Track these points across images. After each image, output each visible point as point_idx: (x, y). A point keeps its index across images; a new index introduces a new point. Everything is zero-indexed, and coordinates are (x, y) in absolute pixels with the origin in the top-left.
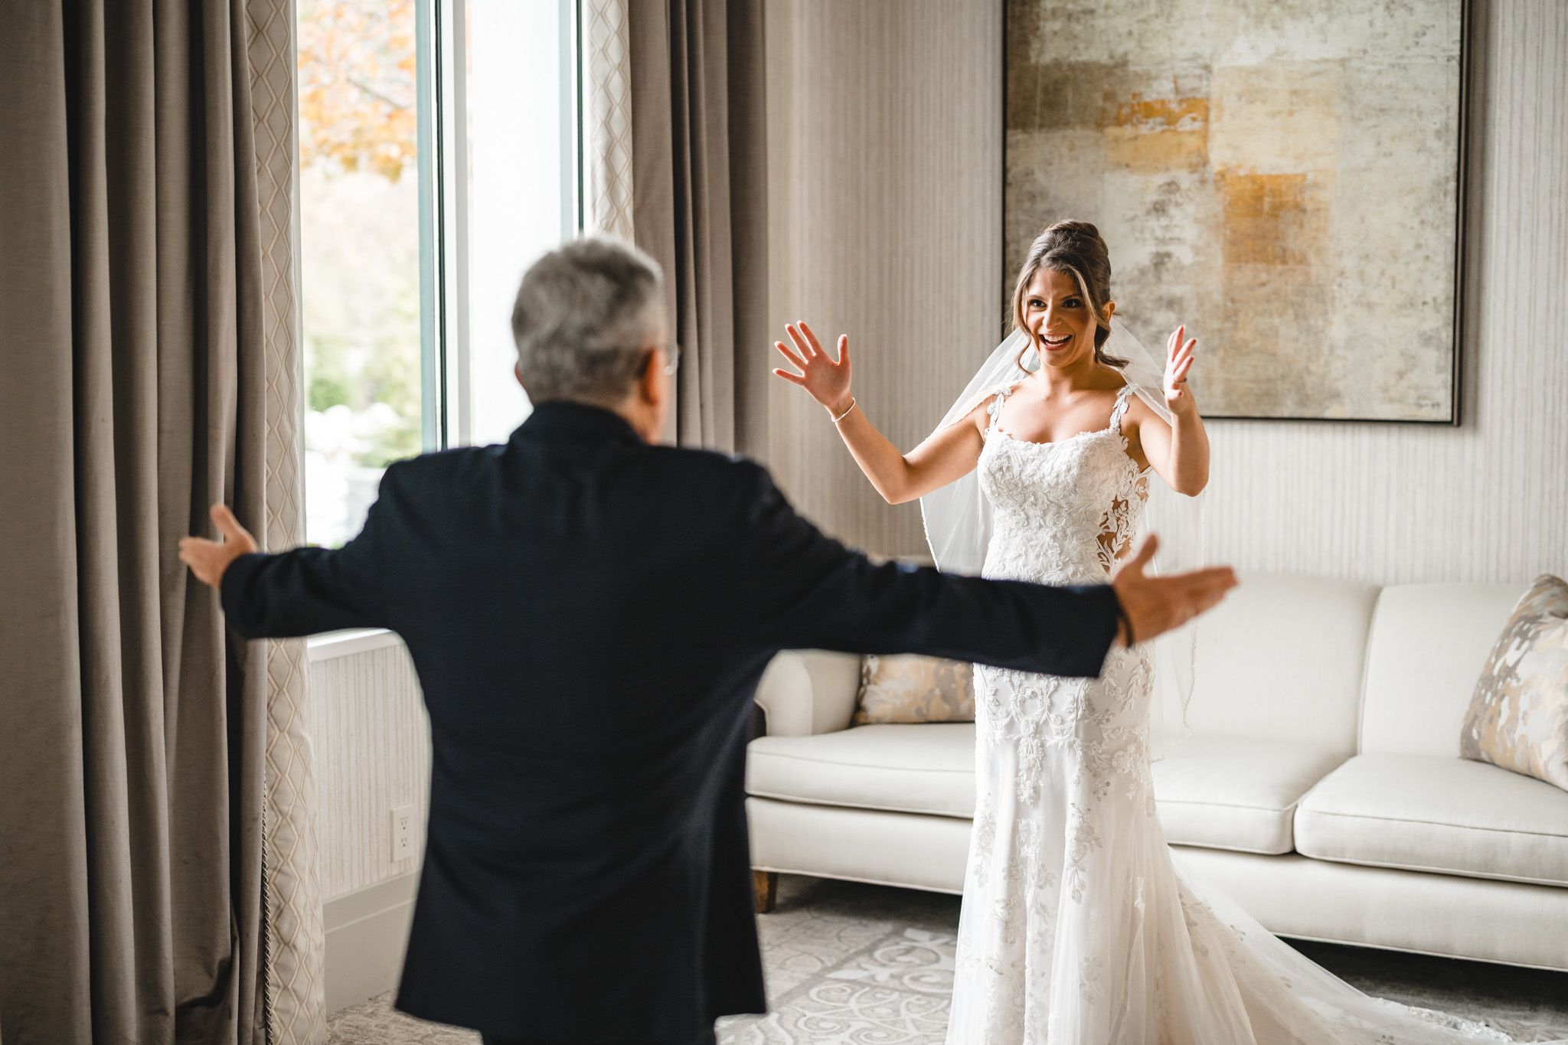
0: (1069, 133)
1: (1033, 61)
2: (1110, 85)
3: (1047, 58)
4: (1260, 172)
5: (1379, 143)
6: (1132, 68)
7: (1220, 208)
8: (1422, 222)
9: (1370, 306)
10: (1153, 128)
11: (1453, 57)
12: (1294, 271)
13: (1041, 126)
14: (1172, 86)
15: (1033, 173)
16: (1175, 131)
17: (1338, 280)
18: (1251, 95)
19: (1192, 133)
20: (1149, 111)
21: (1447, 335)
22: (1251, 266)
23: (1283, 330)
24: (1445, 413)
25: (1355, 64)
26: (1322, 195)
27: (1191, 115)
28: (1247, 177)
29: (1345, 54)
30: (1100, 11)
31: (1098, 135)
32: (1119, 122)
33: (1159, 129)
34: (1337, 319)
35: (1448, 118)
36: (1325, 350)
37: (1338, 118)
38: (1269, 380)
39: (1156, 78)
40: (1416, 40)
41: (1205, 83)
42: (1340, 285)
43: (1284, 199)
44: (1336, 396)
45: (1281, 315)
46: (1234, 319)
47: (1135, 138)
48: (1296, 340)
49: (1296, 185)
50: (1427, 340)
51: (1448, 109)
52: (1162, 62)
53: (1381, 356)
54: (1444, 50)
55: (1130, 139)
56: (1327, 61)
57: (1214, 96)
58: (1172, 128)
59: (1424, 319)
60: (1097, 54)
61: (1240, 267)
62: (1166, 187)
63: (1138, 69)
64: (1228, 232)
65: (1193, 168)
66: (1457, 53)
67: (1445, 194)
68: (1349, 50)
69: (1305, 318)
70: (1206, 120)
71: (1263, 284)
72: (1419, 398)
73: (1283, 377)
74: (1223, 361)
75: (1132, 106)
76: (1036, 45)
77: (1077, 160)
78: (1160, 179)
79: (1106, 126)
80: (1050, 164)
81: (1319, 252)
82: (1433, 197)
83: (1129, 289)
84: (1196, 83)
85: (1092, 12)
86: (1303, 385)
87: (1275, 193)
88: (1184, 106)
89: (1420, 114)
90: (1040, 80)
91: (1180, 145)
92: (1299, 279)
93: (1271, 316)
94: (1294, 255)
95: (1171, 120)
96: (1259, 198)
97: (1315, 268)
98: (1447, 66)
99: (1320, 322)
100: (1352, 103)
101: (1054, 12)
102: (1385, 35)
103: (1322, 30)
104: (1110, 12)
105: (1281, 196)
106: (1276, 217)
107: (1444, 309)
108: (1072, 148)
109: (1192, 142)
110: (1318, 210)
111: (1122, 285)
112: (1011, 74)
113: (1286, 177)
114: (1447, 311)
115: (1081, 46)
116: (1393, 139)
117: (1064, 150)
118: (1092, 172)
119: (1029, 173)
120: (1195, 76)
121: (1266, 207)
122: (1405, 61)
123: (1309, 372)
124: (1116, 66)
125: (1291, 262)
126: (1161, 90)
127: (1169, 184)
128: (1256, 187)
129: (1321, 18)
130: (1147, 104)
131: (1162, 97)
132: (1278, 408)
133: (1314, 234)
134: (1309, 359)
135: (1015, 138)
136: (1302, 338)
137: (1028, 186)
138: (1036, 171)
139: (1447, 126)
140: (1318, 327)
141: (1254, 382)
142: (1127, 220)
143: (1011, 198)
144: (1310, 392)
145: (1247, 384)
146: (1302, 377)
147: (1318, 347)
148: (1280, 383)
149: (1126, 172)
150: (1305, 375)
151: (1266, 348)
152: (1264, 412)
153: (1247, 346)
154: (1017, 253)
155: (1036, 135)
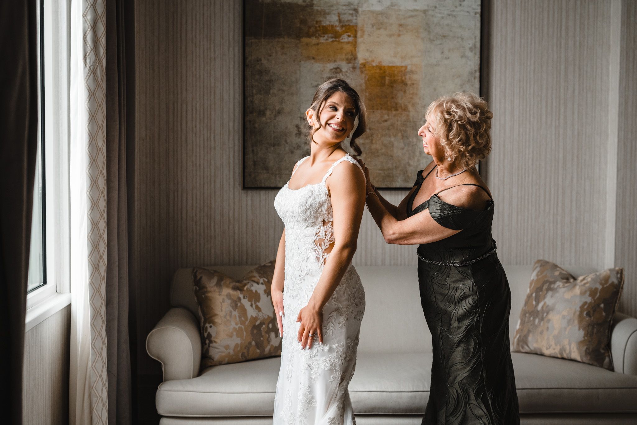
0: (281, 39)
2: (304, 16)
4: (383, 64)
5: (443, 52)
6: (316, 8)
7: (363, 82)
10: (327, 40)
11: (478, 13)
12: (401, 114)
13: (265, 36)
14: (337, 18)
15: (261, 60)
16: (339, 41)
18: (379, 25)
19: (348, 43)
20: (325, 30)
22: (379, 111)
23: (396, 144)
25: (431, 13)
26: (415, 77)
27: (347, 34)
28: (377, 66)
29: (426, 8)
31: (298, 41)
32: (309, 36)
33: (330, 40)
35: (476, 42)
36: (418, 154)
37: (423, 39)
38: (389, 169)
39: (329, 14)
40: (460, 3)
41: (355, 18)
43: (396, 78)
45: (395, 136)
46: (370, 138)
47: (318, 44)
48: (403, 149)
49: (402, 71)
51: (475, 37)
52: (332, 6)
54: (473, 9)
55: (315, 44)
56: (417, 10)
57: (360, 25)
58: (337, 40)
61: (373, 112)
62: (334, 70)
63: (319, 8)
64: (367, 94)
65: (349, 61)
66: (479, 11)
67: (475, 78)
68: (428, 6)
69: (407, 138)
70: (355, 37)
71: (386, 121)
73: (396, 168)
75: (316, 27)
77: (286, 54)
78: (331, 66)
79: (302, 37)
80: (270, 56)
81: (414, 105)
82: (469, 80)
84: (350, 18)
86: (407, 171)
87: (390, 75)
88: (344, 29)
89: (462, 39)
90: (264, 11)
91: (342, 48)
92: (404, 118)
93: (390, 136)
94: (402, 107)
95: (337, 36)
96: (383, 77)
97: (412, 113)
98: (475, 17)
99: (415, 140)
100: (429, 32)
105: (394, 77)
106: (392, 87)
108: (283, 48)
109: (348, 48)
110: (413, 84)
112: (248, 7)
113: (397, 67)
116: (449, 50)
117: (279, 49)
118: (294, 61)
119: (258, 60)
120: (349, 14)
121: (387, 82)
122: (455, 13)
123: (409, 165)
124: (307, 6)
125: (400, 110)
126: (332, 20)
127: (336, 69)
128: (381, 72)
130: (323, 27)
131: (332, 23)
132: (394, 183)
133: (411, 96)
134: (409, 158)
135: (250, 41)
136: (406, 148)
137: (258, 67)
138: (263, 59)
139: (475, 46)
140: (413, 142)
141: (381, 170)
142: (313, 87)
143: (248, 73)
144: (410, 175)
145: (378, 171)
146: (406, 168)
147: (414, 153)
148: (395, 170)
149: (313, 61)
150: (407, 166)
151: (387, 153)
152: (386, 185)
153: (378, 152)
154: (252, 102)
155: (263, 40)
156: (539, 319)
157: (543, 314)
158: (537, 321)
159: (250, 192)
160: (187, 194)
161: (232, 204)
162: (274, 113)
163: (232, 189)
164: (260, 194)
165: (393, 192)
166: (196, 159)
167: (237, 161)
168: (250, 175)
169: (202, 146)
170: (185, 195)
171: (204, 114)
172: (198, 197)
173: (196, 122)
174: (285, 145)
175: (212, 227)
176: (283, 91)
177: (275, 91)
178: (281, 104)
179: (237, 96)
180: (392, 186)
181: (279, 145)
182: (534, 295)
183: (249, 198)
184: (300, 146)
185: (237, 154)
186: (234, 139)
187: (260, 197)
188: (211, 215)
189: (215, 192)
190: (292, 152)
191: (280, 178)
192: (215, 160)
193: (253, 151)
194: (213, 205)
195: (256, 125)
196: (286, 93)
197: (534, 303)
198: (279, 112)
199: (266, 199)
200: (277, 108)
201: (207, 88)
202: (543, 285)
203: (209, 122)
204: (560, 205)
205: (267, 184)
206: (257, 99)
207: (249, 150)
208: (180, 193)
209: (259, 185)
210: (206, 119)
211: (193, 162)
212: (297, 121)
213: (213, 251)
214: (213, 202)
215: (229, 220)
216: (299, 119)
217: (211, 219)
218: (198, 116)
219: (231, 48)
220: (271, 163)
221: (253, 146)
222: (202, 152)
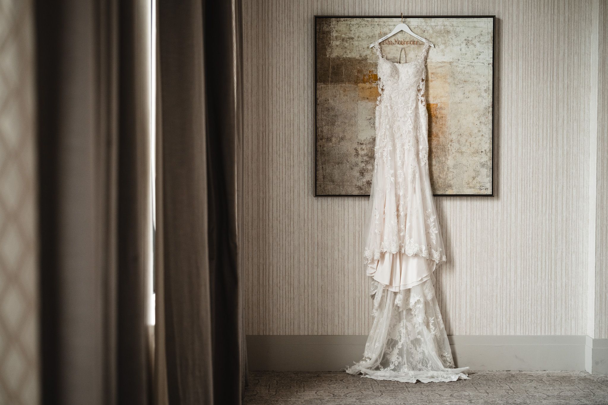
0: (343, 85)
1: (328, 56)
2: (360, 67)
3: (334, 55)
5: (464, 93)
6: (368, 61)
8: (481, 122)
9: (462, 153)
10: (377, 85)
11: (491, 64)
12: (434, 139)
13: (331, 82)
17: (450, 143)
20: (376, 78)
21: (490, 163)
24: (489, 191)
25: (455, 64)
26: (443, 112)
29: (451, 60)
30: (356, 38)
31: (356, 86)
32: (364, 82)
34: (450, 158)
35: (489, 85)
36: (446, 169)
37: (449, 84)
40: (477, 56)
42: (451, 145)
44: (450, 186)
47: (371, 88)
49: (433, 108)
50: (483, 165)
51: (489, 82)
53: (466, 171)
54: (487, 61)
55: (368, 88)
56: (445, 62)
59: (482, 157)
60: (355, 55)
63: (371, 61)
66: (492, 62)
67: (488, 112)
68: (453, 59)
72: (481, 186)
75: (369, 75)
76: (329, 50)
77: (347, 96)
79: (359, 83)
80: (335, 97)
81: (443, 133)
82: (484, 114)
83: (369, 146)
85: (352, 38)
89: (479, 83)
90: (331, 63)
92: (436, 143)
94: (434, 134)
97: (442, 139)
98: (488, 67)
99: (444, 159)
100: (454, 78)
101: (336, 37)
102: (466, 54)
103: (443, 51)
104: (360, 39)
107: (489, 154)
108: (345, 91)
110: (443, 117)
111: (366, 145)
112: (318, 61)
113: (430, 104)
114: (490, 155)
115: (348, 52)
116: (469, 92)
117: (342, 92)
118: (353, 100)
119: (327, 100)
122: (473, 64)
123: (440, 178)
124: (362, 60)
125: (432, 136)
129: (442, 47)
130: (375, 75)
133: (441, 126)
134: (440, 173)
135: (320, 86)
137: (326, 105)
138: (329, 99)
139: (489, 88)
140: (442, 161)
142: (367, 120)
143: (319, 110)
144: (440, 185)
149: (367, 101)
154: (322, 131)
155: (330, 85)
159: (320, 198)
161: (306, 208)
162: (338, 140)
163: (306, 196)
164: (327, 200)
166: (279, 174)
167: (310, 176)
168: (320, 186)
169: (284, 164)
171: (285, 140)
172: (281, 203)
173: (279, 147)
174: (346, 164)
175: (292, 225)
176: (345, 123)
177: (339, 123)
178: (344, 132)
179: (310, 127)
181: (342, 163)
183: (319, 203)
184: (358, 164)
185: (310, 170)
186: (308, 159)
187: (328, 202)
188: (290, 216)
189: (294, 199)
190: (352, 169)
191: (343, 188)
193: (323, 167)
195: (325, 149)
196: (347, 124)
198: (342, 139)
199: (332, 203)
200: (340, 136)
201: (288, 121)
203: (289, 146)
204: (554, 207)
205: (333, 193)
206: (325, 129)
207: (320, 167)
208: (267, 200)
209: (327, 194)
210: (287, 144)
211: (277, 176)
212: (355, 145)
214: (292, 206)
215: (304, 220)
216: (357, 143)
217: (290, 218)
218: (281, 143)
219: (306, 92)
220: (336, 177)
221: (322, 164)
222: (284, 169)
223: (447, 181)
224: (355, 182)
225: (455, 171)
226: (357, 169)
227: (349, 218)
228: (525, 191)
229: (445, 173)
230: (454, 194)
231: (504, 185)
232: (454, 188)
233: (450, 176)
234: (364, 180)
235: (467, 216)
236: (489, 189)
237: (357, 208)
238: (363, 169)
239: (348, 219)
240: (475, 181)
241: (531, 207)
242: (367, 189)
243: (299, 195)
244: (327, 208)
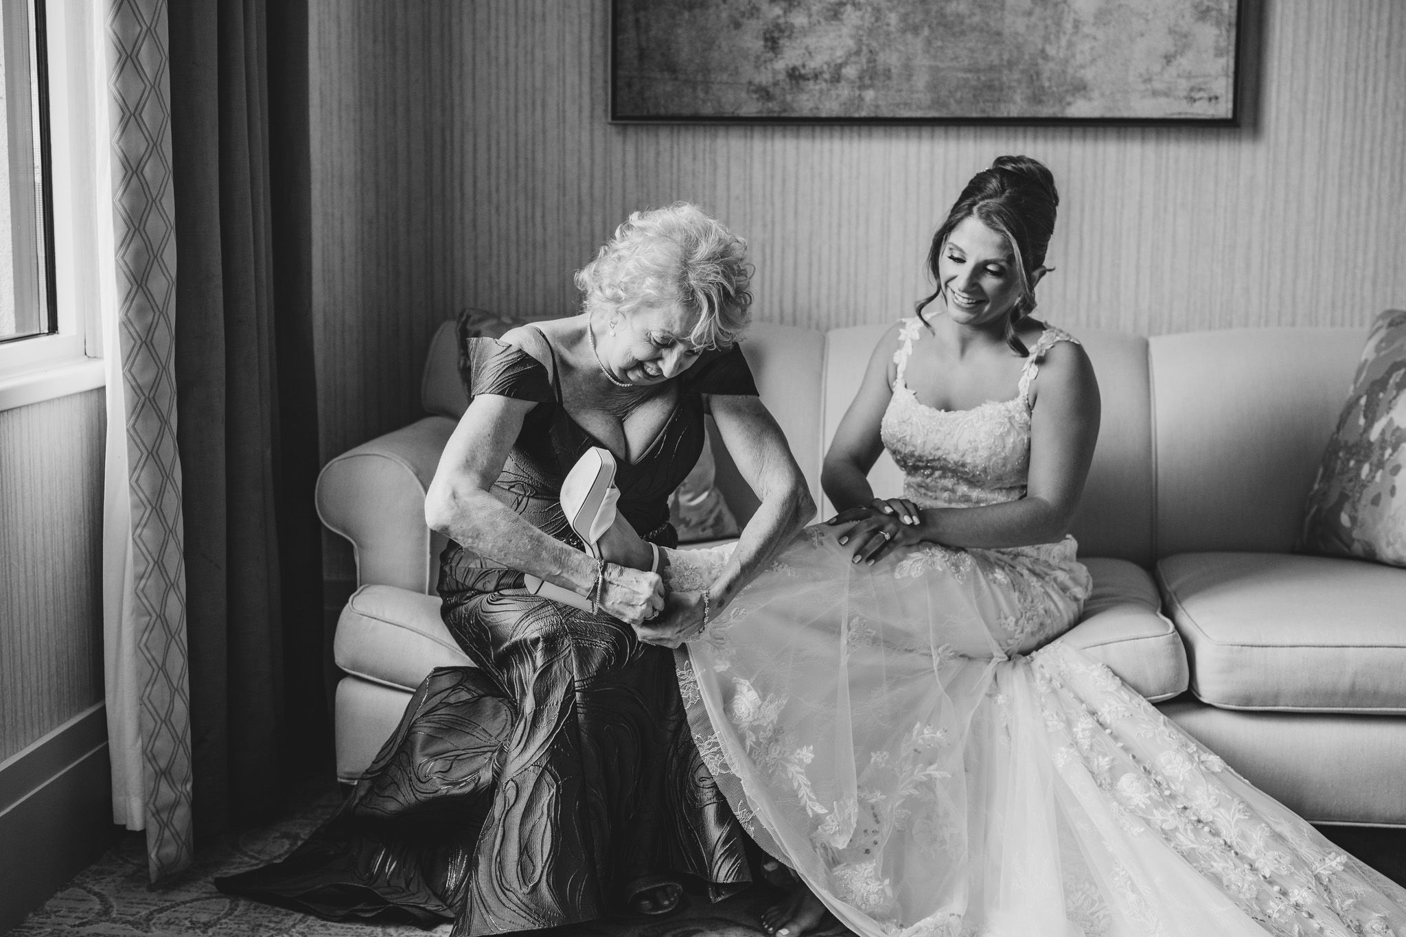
21: (1229, 6)
24: (1224, 109)
36: (1068, 26)
38: (991, 68)
44: (1081, 88)
48: (1030, 14)
50: (1203, 13)
53: (1142, 35)
72: (1192, 89)
73: (1011, 64)
74: (929, 42)
86: (1038, 74)
123: (1046, 57)
132: (1002, 106)
134: (1046, 39)
136: (1038, 11)
141: (970, 71)
144: (1047, 84)
145: (961, 75)
146: (1037, 65)
147: (1058, 24)
148: (1006, 72)
150: (1040, 61)
151: (987, 24)
152: (983, 111)
153: (962, 23)
156: (1371, 464)
157: (1383, 449)
158: (1366, 469)
159: (631, 131)
160: (475, 137)
161: (586, 161)
163: (586, 122)
164: (657, 136)
165: (1003, 131)
166: (497, 46)
167: (599, 50)
168: (629, 85)
169: (512, 10)
170: (469, 138)
172: (503, 145)
174: (718, 7)
175: (538, 220)
180: (998, 115)
182: (1363, 401)
183: (630, 148)
184: (758, 9)
185: (599, 33)
187: (658, 143)
188: (534, 188)
189: (544, 132)
190: (738, 25)
191: (707, 93)
192: (544, 49)
193: (637, 21)
194: (539, 165)
197: (1362, 421)
199: (672, 151)
202: (1389, 374)
205: (673, 109)
207: (628, 20)
208: (457, 133)
209: (653, 112)
211: (489, 54)
213: (539, 279)
214: (539, 155)
215: (580, 202)
217: (534, 197)
220: (684, 52)
221: (636, 10)
222: (512, 29)
223: (1070, 71)
224: (748, 72)
225: (1100, 34)
226: (754, 26)
227: (729, 197)
228: (1355, 107)
229: (1064, 42)
230: (1096, 114)
231: (1279, 86)
232: (1096, 94)
233: (1082, 52)
234: (780, 65)
235: (1141, 195)
236: (1222, 100)
237: (757, 166)
238: (777, 26)
239: (728, 202)
240: (1172, 71)
241: (1376, 168)
242: (789, 98)
243: (562, 118)
244: (657, 162)
